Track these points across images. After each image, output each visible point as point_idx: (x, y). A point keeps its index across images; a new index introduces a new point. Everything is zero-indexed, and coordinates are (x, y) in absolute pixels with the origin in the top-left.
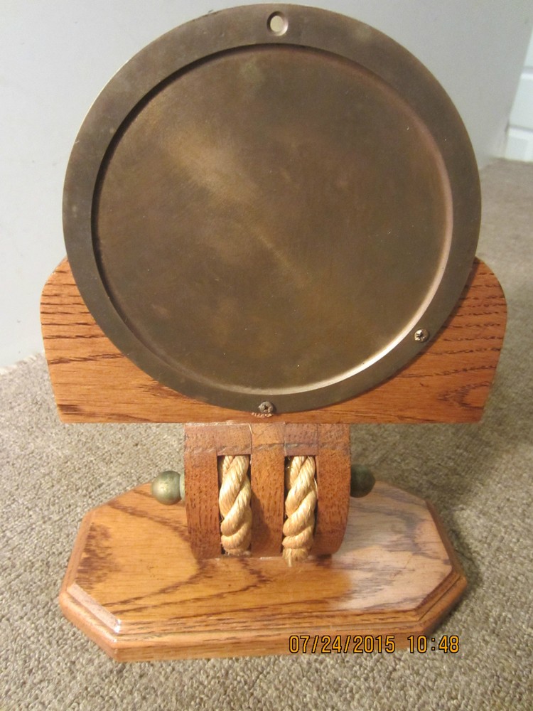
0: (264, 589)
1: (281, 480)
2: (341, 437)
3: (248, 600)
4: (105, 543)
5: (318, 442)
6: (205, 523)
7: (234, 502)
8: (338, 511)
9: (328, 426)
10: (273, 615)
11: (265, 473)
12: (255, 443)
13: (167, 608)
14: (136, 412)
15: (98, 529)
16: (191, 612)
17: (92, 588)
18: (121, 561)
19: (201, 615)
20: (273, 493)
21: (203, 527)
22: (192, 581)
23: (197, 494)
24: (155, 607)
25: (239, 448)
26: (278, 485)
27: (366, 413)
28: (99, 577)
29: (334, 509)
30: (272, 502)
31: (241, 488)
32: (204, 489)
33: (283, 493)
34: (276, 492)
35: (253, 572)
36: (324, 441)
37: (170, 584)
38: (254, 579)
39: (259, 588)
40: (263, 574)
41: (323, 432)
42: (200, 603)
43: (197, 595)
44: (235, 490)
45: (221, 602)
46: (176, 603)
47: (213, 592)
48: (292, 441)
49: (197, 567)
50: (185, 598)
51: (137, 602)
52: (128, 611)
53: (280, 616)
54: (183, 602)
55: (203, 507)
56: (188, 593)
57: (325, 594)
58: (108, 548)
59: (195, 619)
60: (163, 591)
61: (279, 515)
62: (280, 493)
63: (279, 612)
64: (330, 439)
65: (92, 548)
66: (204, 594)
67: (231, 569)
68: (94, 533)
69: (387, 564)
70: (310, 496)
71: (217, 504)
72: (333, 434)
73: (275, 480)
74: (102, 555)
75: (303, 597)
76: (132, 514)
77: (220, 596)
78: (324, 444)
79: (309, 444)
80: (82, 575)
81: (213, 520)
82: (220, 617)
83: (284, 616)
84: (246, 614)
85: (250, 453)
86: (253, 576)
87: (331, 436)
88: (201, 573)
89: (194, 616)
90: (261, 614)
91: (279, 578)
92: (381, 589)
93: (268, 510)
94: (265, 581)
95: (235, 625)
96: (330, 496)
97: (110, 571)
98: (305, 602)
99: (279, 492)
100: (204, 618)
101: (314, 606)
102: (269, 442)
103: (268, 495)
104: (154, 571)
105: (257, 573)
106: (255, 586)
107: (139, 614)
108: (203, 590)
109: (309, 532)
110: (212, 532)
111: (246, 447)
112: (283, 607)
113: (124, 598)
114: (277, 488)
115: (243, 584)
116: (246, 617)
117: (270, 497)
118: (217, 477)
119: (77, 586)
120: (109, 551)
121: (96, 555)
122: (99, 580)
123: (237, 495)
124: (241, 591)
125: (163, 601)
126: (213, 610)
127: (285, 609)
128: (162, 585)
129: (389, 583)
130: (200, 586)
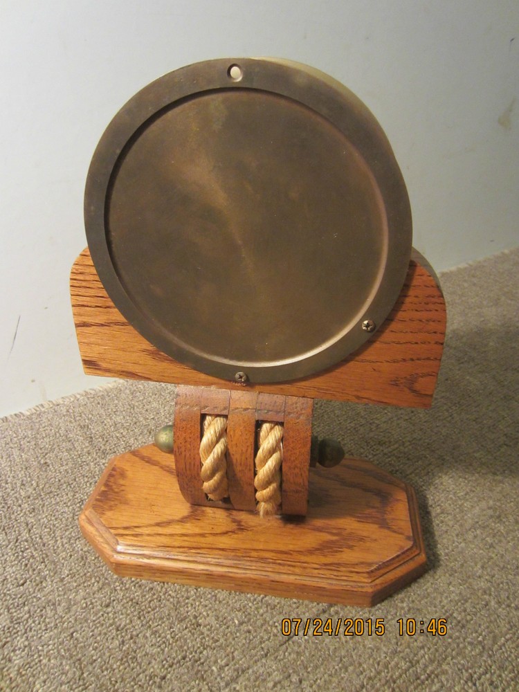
0: (241, 535)
1: (252, 440)
2: (305, 409)
3: (225, 542)
4: (121, 482)
5: (284, 412)
6: (190, 470)
7: (210, 453)
8: (300, 473)
9: (295, 399)
10: (243, 556)
11: (238, 433)
12: (232, 406)
13: (158, 537)
14: (141, 371)
15: (118, 470)
16: (176, 544)
17: (104, 514)
18: (130, 496)
19: (184, 547)
20: (244, 449)
21: (188, 472)
22: (183, 520)
23: (183, 443)
24: (149, 535)
25: (219, 409)
26: (249, 444)
27: (327, 390)
28: (111, 506)
29: (297, 470)
30: (243, 458)
31: (217, 441)
32: (189, 440)
33: (253, 451)
34: (247, 450)
35: (234, 521)
36: (289, 411)
37: (165, 520)
38: (234, 526)
39: (237, 534)
40: (243, 524)
41: (290, 403)
42: (186, 538)
43: (184, 531)
44: (212, 443)
45: (202, 540)
46: (166, 535)
47: (197, 531)
48: (262, 408)
49: (190, 510)
50: (174, 532)
51: (136, 529)
52: (127, 535)
53: (248, 559)
54: (172, 535)
55: (188, 455)
56: (177, 529)
57: (291, 547)
58: (122, 485)
59: (178, 550)
60: (158, 525)
61: (250, 470)
62: (251, 451)
63: (248, 555)
64: (295, 410)
65: (110, 484)
66: (190, 532)
67: (217, 516)
68: (114, 472)
69: (353, 531)
70: (276, 456)
71: (199, 454)
72: (298, 405)
73: (246, 439)
74: (116, 490)
75: (272, 546)
76: (147, 462)
77: (203, 535)
78: (289, 413)
79: (277, 412)
80: (98, 503)
81: (196, 466)
82: (198, 551)
83: (252, 559)
84: (221, 552)
85: (227, 414)
86: (234, 524)
87: (296, 408)
88: (191, 516)
89: (179, 547)
90: (233, 554)
91: (254, 529)
92: (342, 551)
93: (241, 464)
94: (242, 529)
95: (209, 559)
96: (292, 459)
97: (121, 503)
98: (272, 551)
99: (249, 450)
100: (186, 549)
101: (279, 555)
102: (244, 407)
103: (240, 452)
104: (155, 508)
105: (239, 523)
106: (233, 532)
107: (136, 539)
108: (190, 528)
109: (274, 487)
110: (195, 478)
111: (225, 409)
112: (252, 551)
113: (126, 525)
114: (248, 446)
115: (224, 529)
116: (221, 555)
117: (242, 453)
118: (199, 430)
119: (92, 510)
120: (123, 488)
121: (112, 490)
122: (111, 509)
123: (214, 447)
124: (220, 534)
125: (156, 532)
126: (194, 545)
127: (254, 554)
128: (159, 520)
129: (350, 547)
130: (188, 525)
